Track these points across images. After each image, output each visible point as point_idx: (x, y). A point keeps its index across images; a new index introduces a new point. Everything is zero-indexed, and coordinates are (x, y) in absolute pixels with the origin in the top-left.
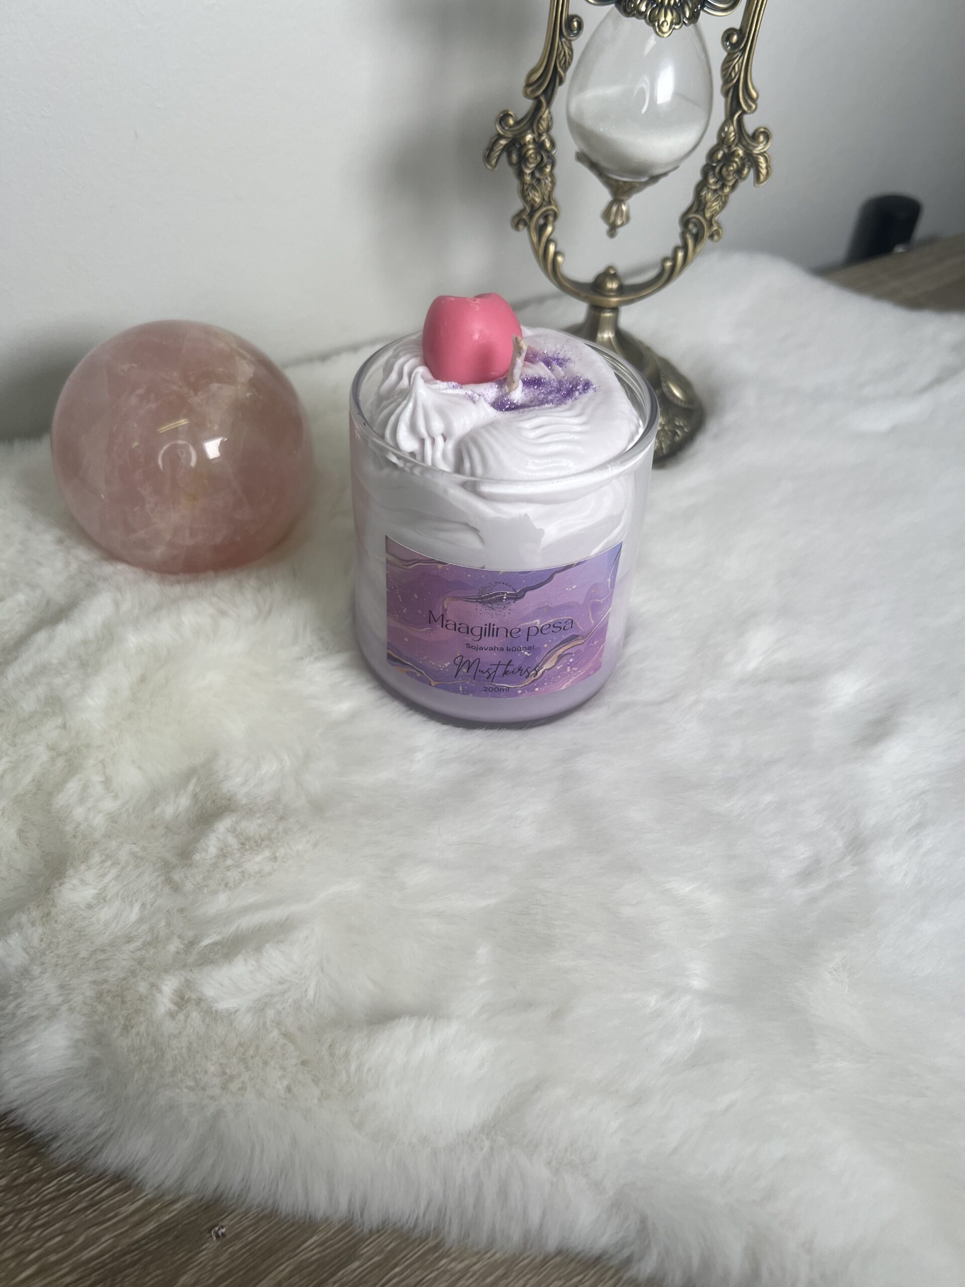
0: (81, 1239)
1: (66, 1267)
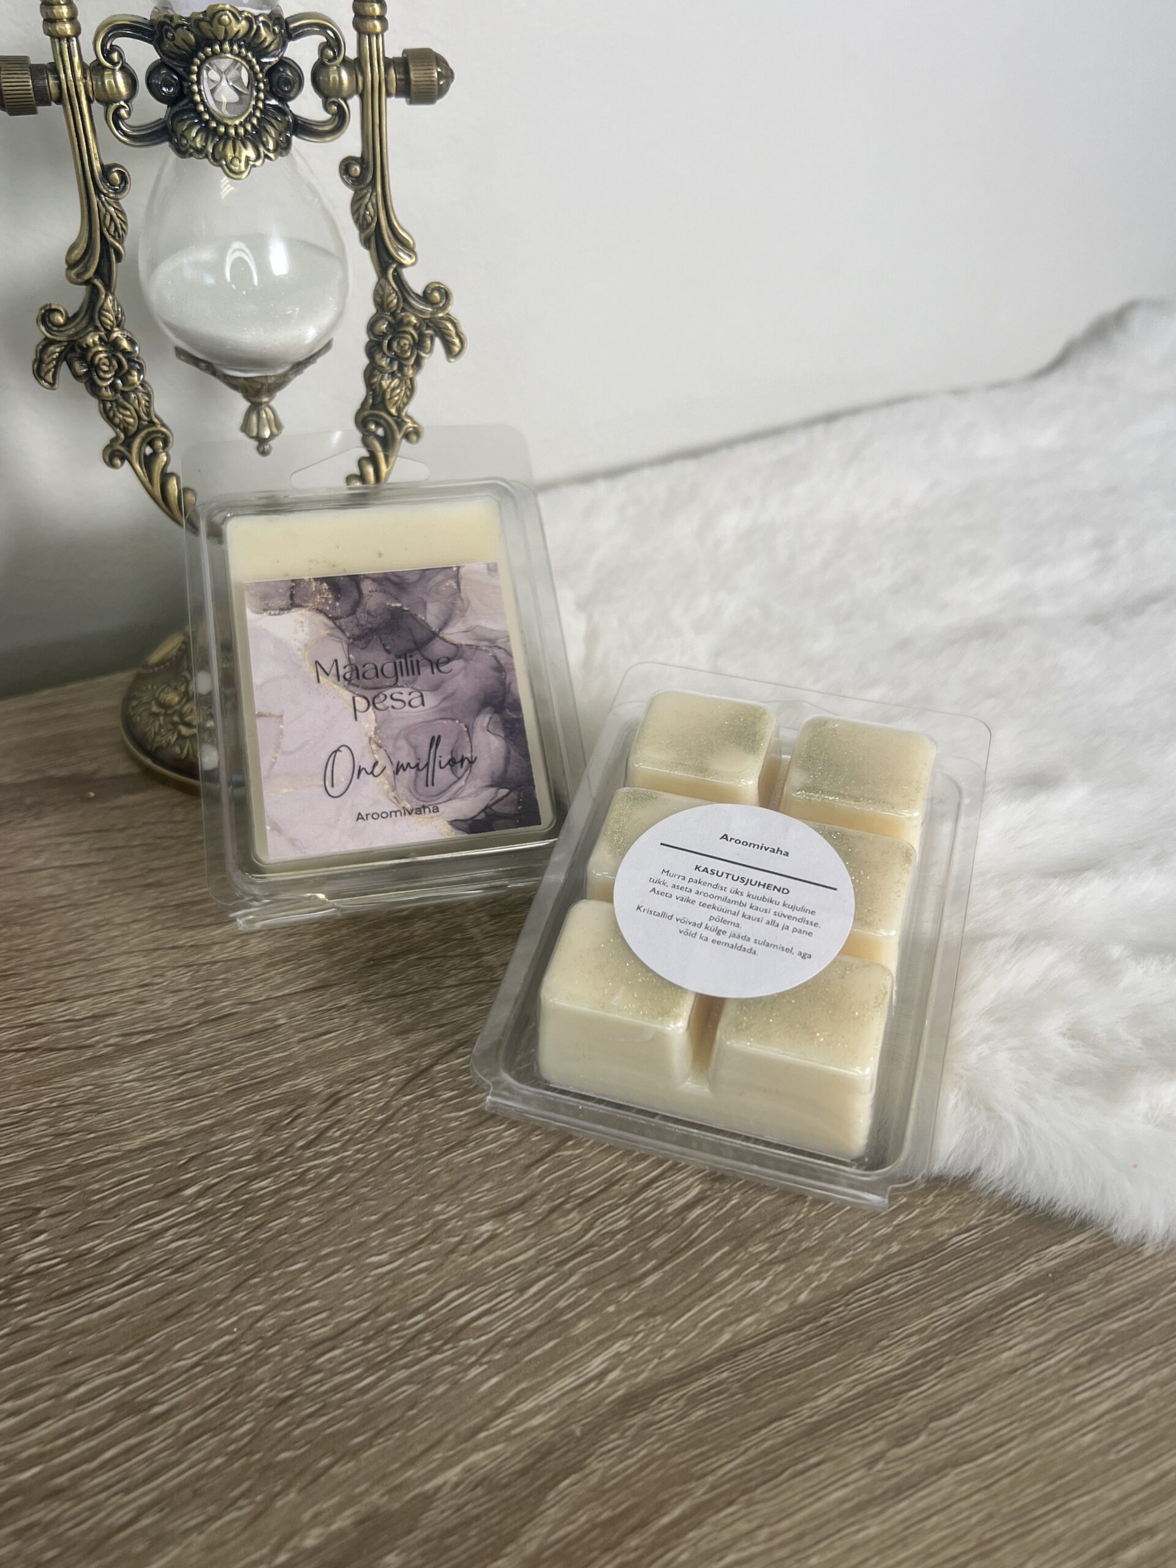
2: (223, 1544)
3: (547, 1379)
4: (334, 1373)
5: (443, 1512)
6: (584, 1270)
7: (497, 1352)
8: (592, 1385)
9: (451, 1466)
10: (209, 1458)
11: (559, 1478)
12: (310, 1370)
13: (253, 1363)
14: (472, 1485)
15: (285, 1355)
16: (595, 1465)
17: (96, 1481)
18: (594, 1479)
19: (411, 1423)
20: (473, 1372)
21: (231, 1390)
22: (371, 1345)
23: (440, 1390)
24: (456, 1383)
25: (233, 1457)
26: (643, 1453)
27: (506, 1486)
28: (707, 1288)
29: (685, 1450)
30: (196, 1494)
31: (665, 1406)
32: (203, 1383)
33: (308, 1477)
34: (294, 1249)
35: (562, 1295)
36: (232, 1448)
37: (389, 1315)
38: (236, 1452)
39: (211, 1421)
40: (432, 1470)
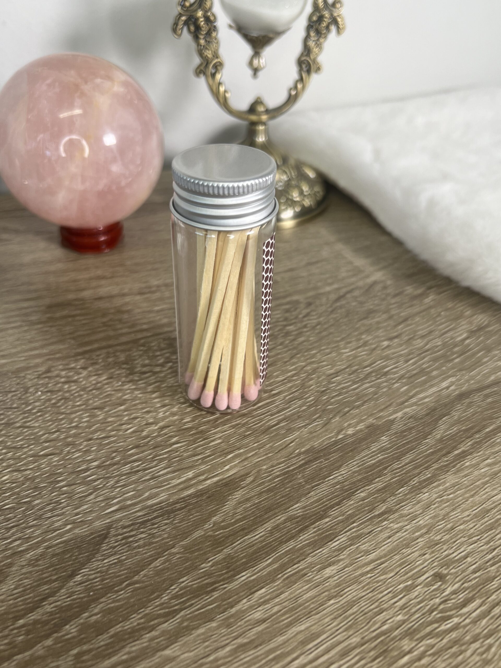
0: (147, 494)
1: (138, 508)
2: (316, 432)
3: (426, 388)
4: (339, 384)
5: (399, 425)
6: (429, 357)
7: (403, 379)
8: (444, 391)
9: (397, 412)
10: (300, 407)
11: (441, 417)
12: (330, 383)
13: (306, 380)
14: (408, 418)
15: (319, 378)
16: (454, 414)
17: (258, 412)
18: (456, 418)
19: (377, 399)
20: (396, 385)
21: (302, 387)
22: (352, 376)
23: (385, 390)
24: (390, 388)
25: (310, 407)
26: (472, 410)
27: (421, 419)
28: (479, 364)
29: (488, 410)
30: (299, 417)
31: (475, 397)
32: (290, 385)
33: (342, 414)
34: (310, 347)
35: (423, 364)
36: (308, 404)
37: (356, 367)
38: (310, 405)
39: (296, 396)
40: (390, 413)
